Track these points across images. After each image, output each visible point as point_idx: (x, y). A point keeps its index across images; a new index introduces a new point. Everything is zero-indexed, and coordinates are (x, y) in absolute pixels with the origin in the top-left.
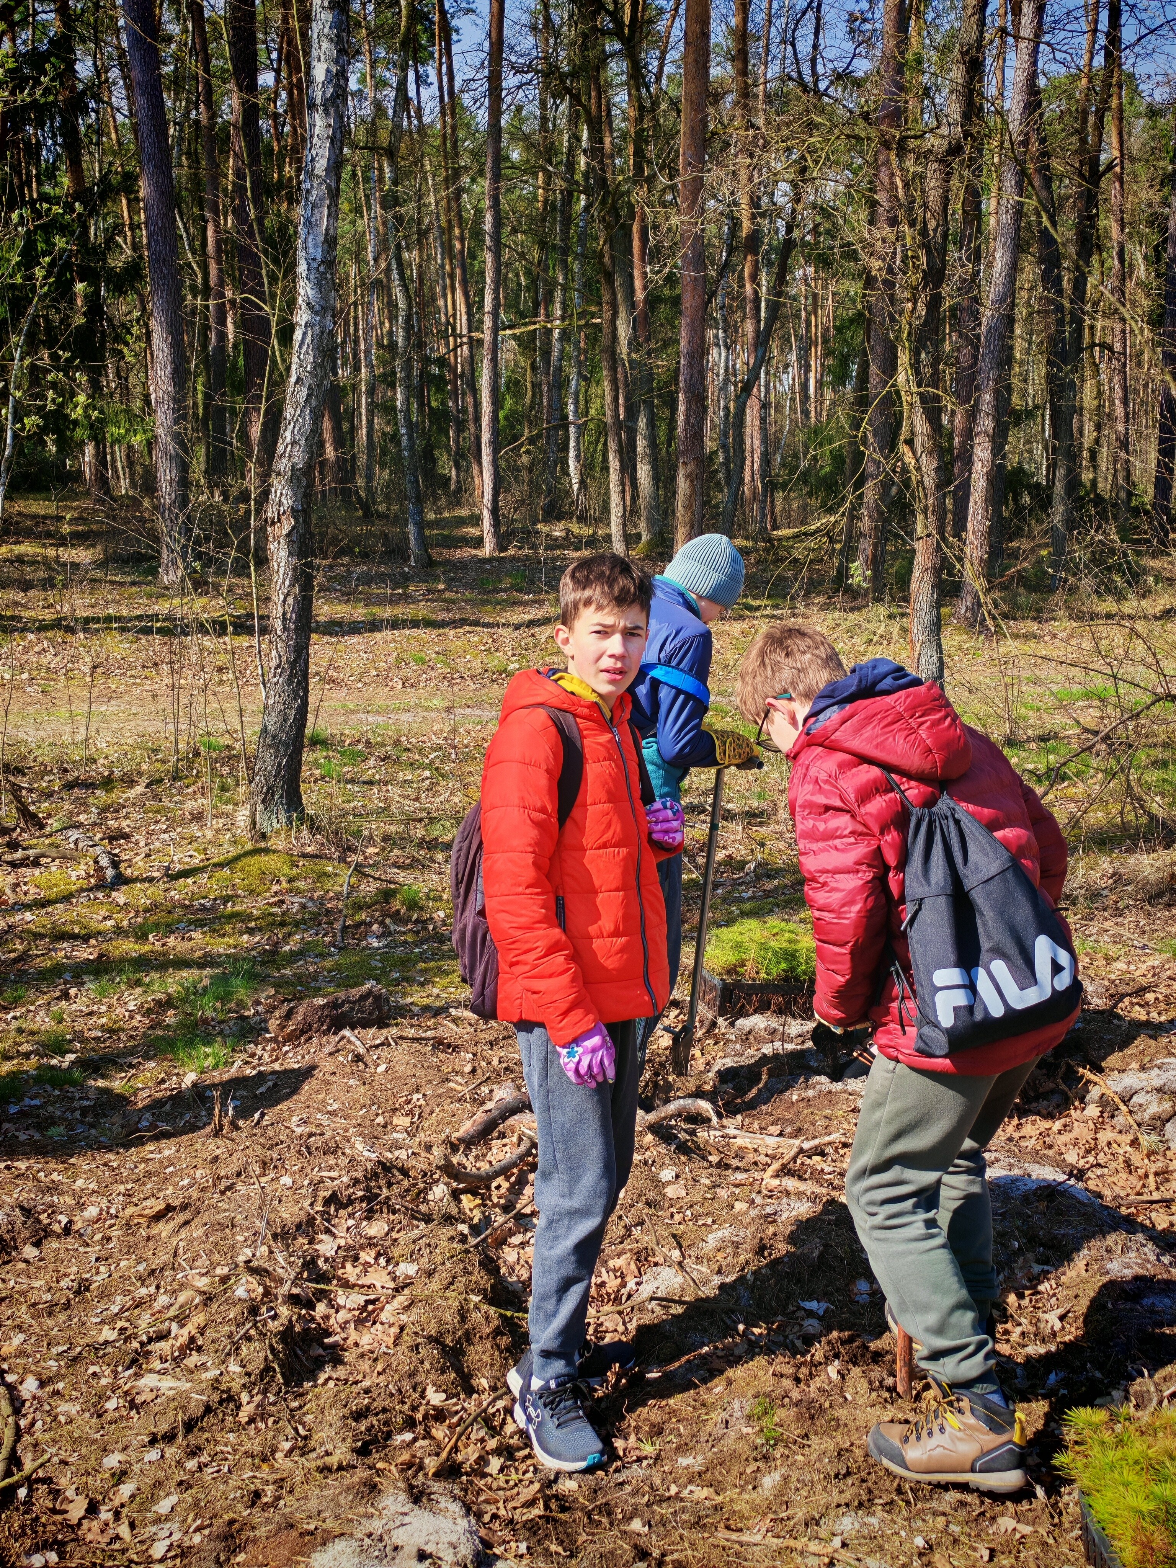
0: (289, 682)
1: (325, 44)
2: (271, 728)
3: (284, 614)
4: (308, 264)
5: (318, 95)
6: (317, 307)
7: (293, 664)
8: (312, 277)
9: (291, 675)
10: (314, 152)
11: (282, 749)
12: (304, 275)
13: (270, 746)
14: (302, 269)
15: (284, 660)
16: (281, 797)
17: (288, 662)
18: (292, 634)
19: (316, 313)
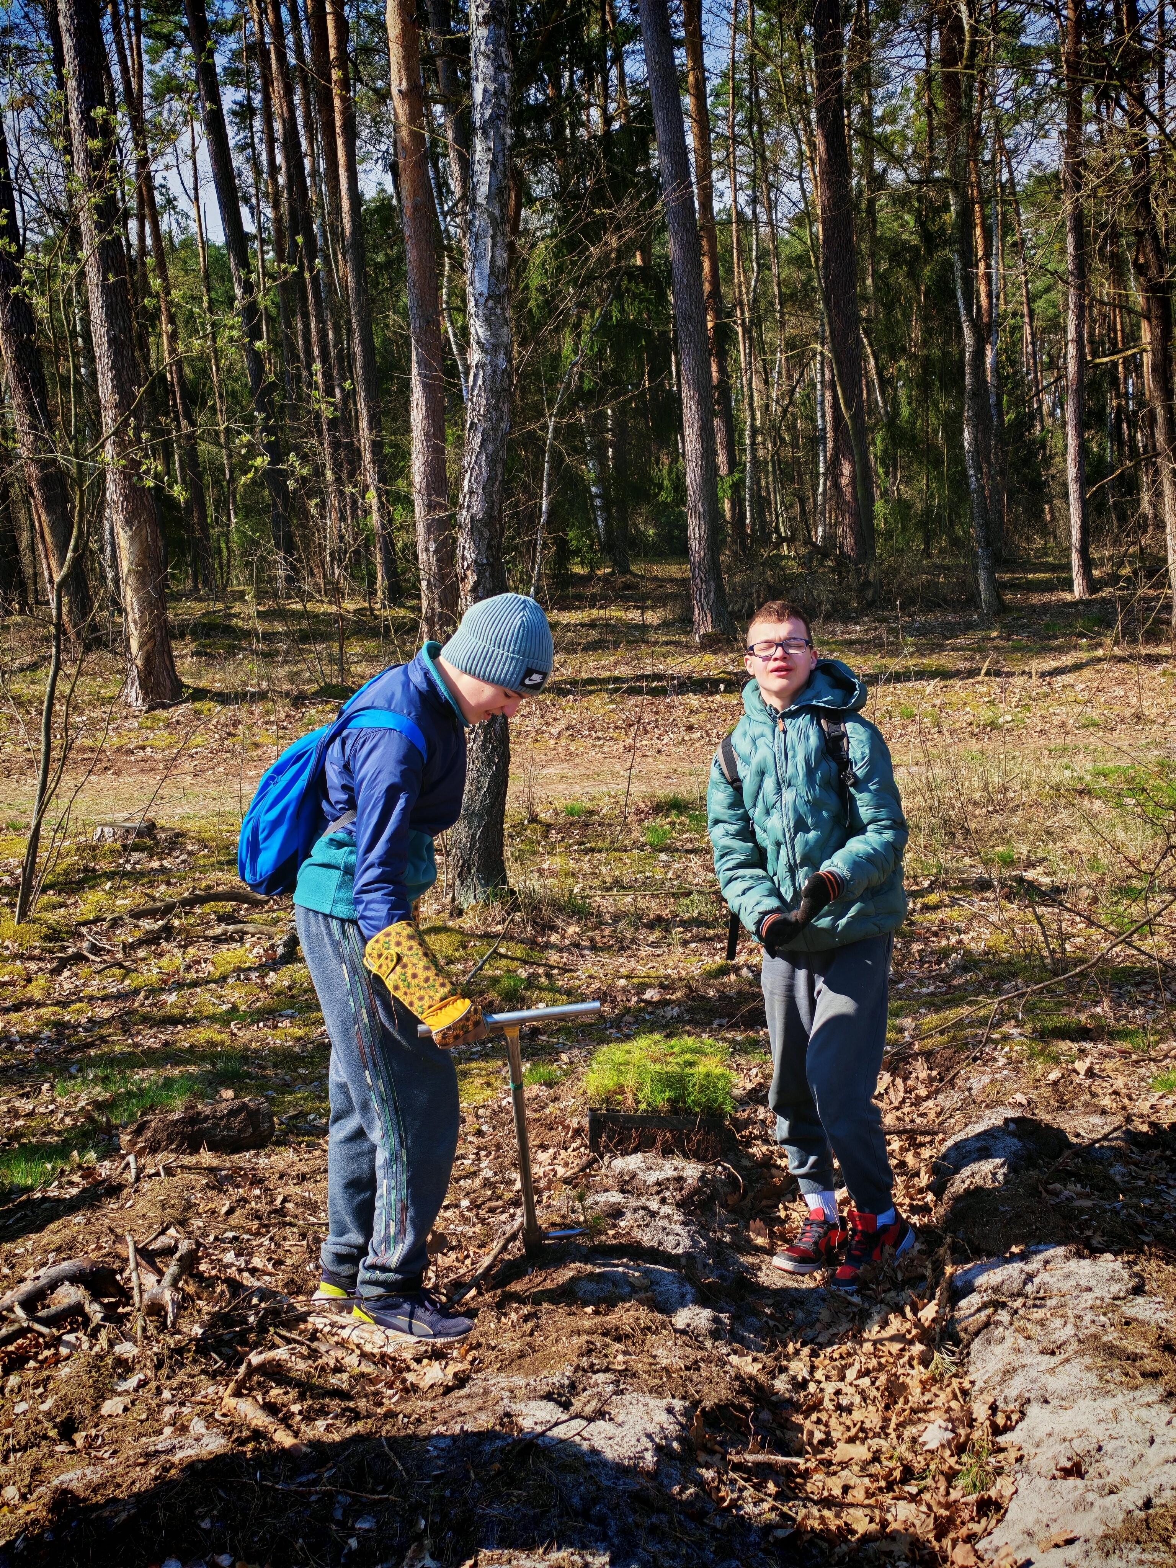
4: (476, 300)
8: (480, 313)
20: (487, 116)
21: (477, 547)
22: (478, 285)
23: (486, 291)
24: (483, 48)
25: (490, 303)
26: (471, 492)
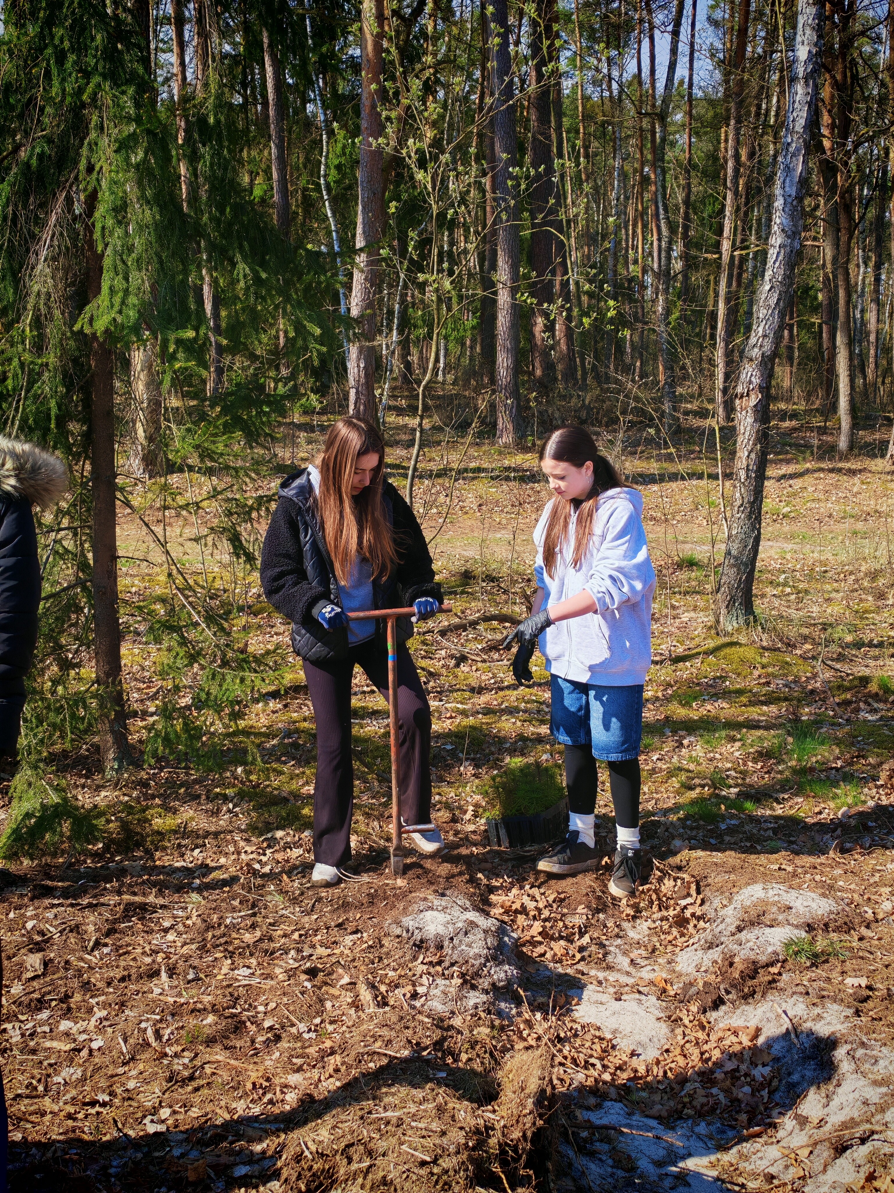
0: (749, 517)
1: (808, 32)
2: (734, 552)
3: (748, 466)
4: (785, 200)
5: (801, 71)
6: (789, 233)
7: (752, 504)
8: (787, 209)
9: (750, 512)
10: (795, 114)
11: (742, 568)
12: (781, 208)
13: (734, 566)
14: (779, 203)
15: (746, 500)
16: (740, 604)
17: (749, 502)
18: (753, 481)
19: (788, 237)
20: (809, 70)
21: (762, 375)
22: (787, 189)
23: (794, 194)
24: (810, 21)
25: (795, 203)
26: (765, 336)
